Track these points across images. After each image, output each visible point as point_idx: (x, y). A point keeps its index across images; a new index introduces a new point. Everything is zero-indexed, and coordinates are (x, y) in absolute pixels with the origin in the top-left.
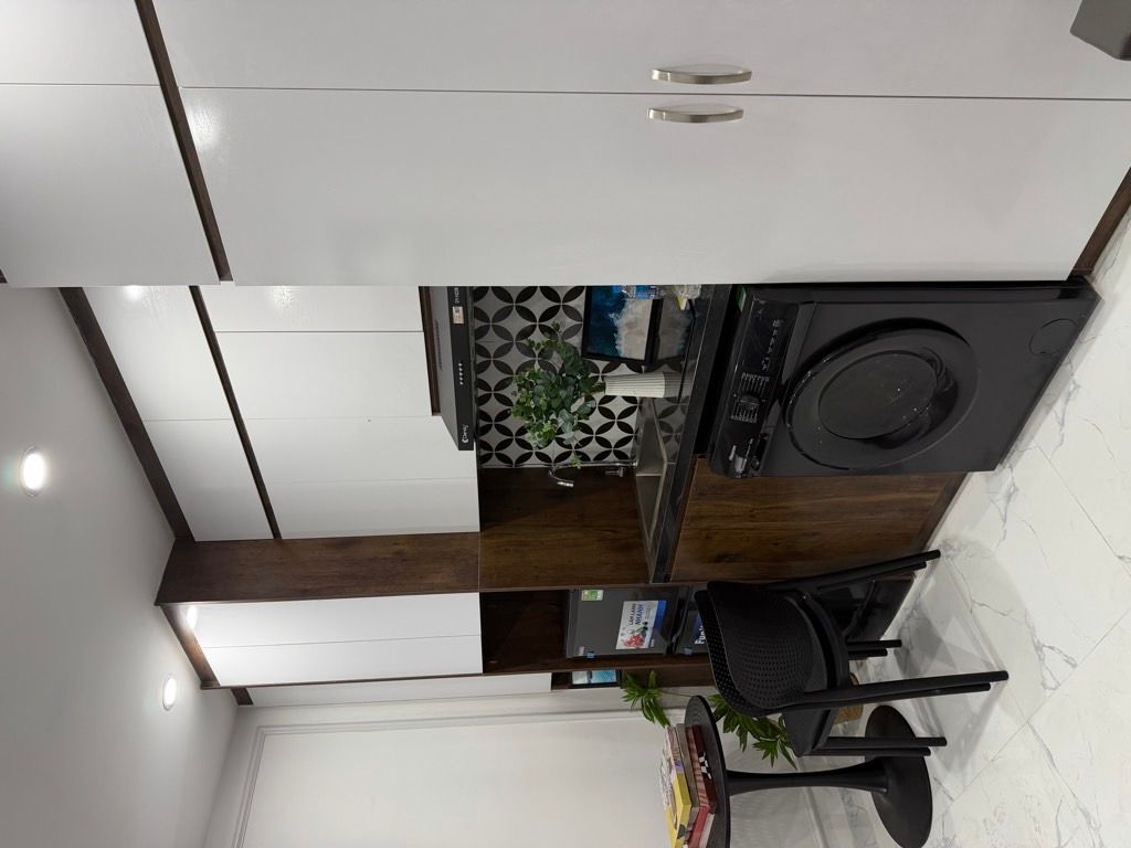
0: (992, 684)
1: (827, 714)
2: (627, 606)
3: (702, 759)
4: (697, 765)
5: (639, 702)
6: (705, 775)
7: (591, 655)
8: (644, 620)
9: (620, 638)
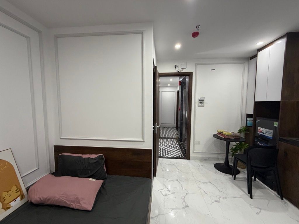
0: (249, 195)
1: (245, 163)
2: (272, 131)
3: (234, 138)
4: (233, 137)
5: (242, 129)
6: (231, 138)
7: (257, 122)
8: (266, 134)
9: (261, 128)
